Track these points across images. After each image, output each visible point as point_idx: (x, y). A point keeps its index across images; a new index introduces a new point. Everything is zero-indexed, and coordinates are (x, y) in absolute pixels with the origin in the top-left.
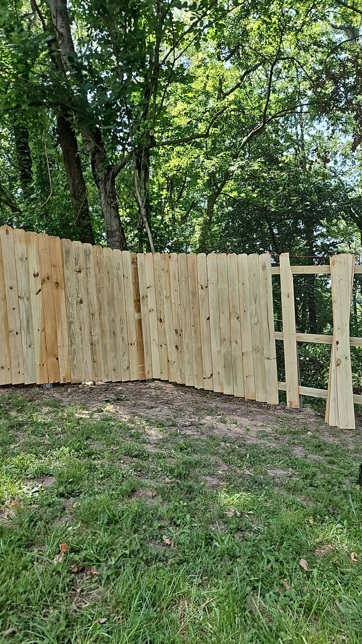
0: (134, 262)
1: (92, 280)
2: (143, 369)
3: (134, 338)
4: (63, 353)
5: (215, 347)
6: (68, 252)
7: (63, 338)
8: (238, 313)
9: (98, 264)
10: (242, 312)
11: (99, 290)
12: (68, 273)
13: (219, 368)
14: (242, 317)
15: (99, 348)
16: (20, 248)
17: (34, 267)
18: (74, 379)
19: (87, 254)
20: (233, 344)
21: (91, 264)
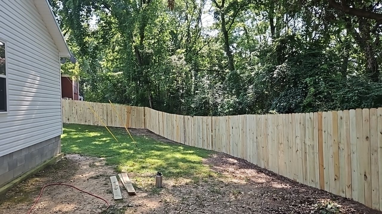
0: (144, 109)
1: (136, 112)
2: (145, 127)
3: (143, 122)
4: (130, 123)
6: (132, 108)
7: (130, 121)
9: (137, 109)
11: (137, 114)
12: (131, 111)
15: (136, 123)
16: (124, 108)
17: (126, 110)
18: (132, 127)
19: (135, 108)
21: (136, 110)
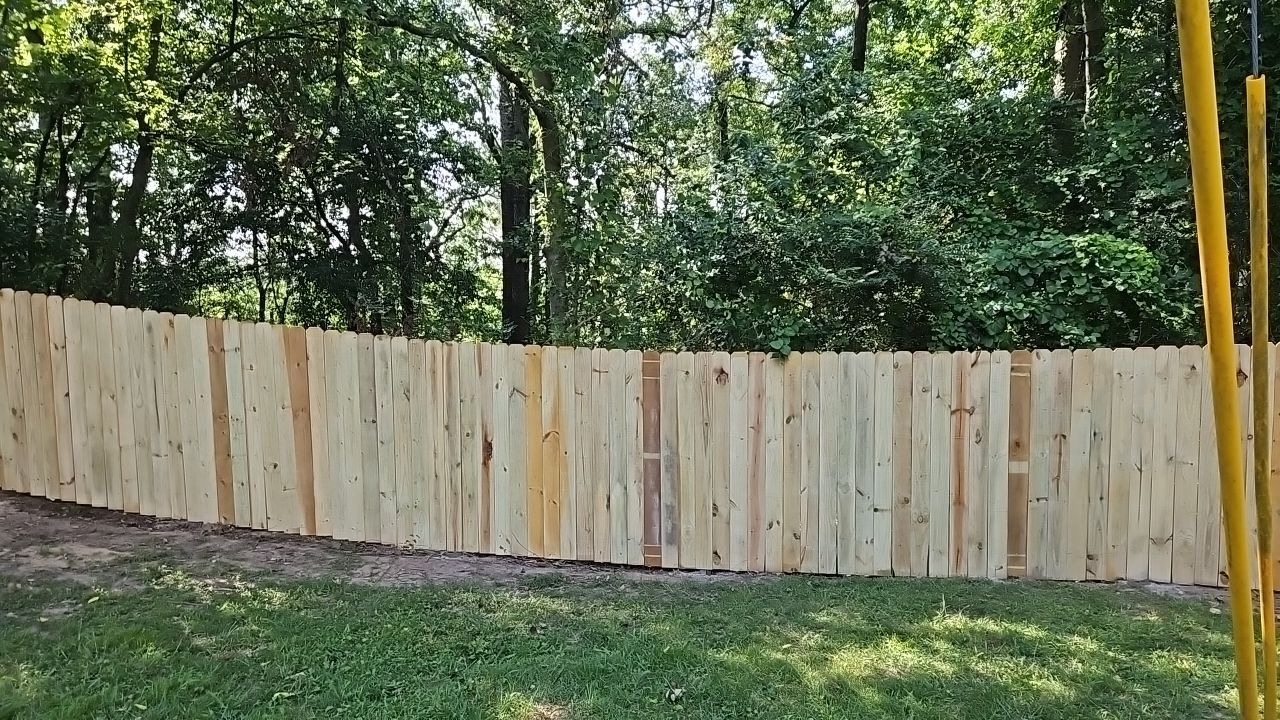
5: (78, 438)
8: (114, 389)
10: (119, 388)
13: (84, 468)
14: (118, 397)
20: (106, 433)
